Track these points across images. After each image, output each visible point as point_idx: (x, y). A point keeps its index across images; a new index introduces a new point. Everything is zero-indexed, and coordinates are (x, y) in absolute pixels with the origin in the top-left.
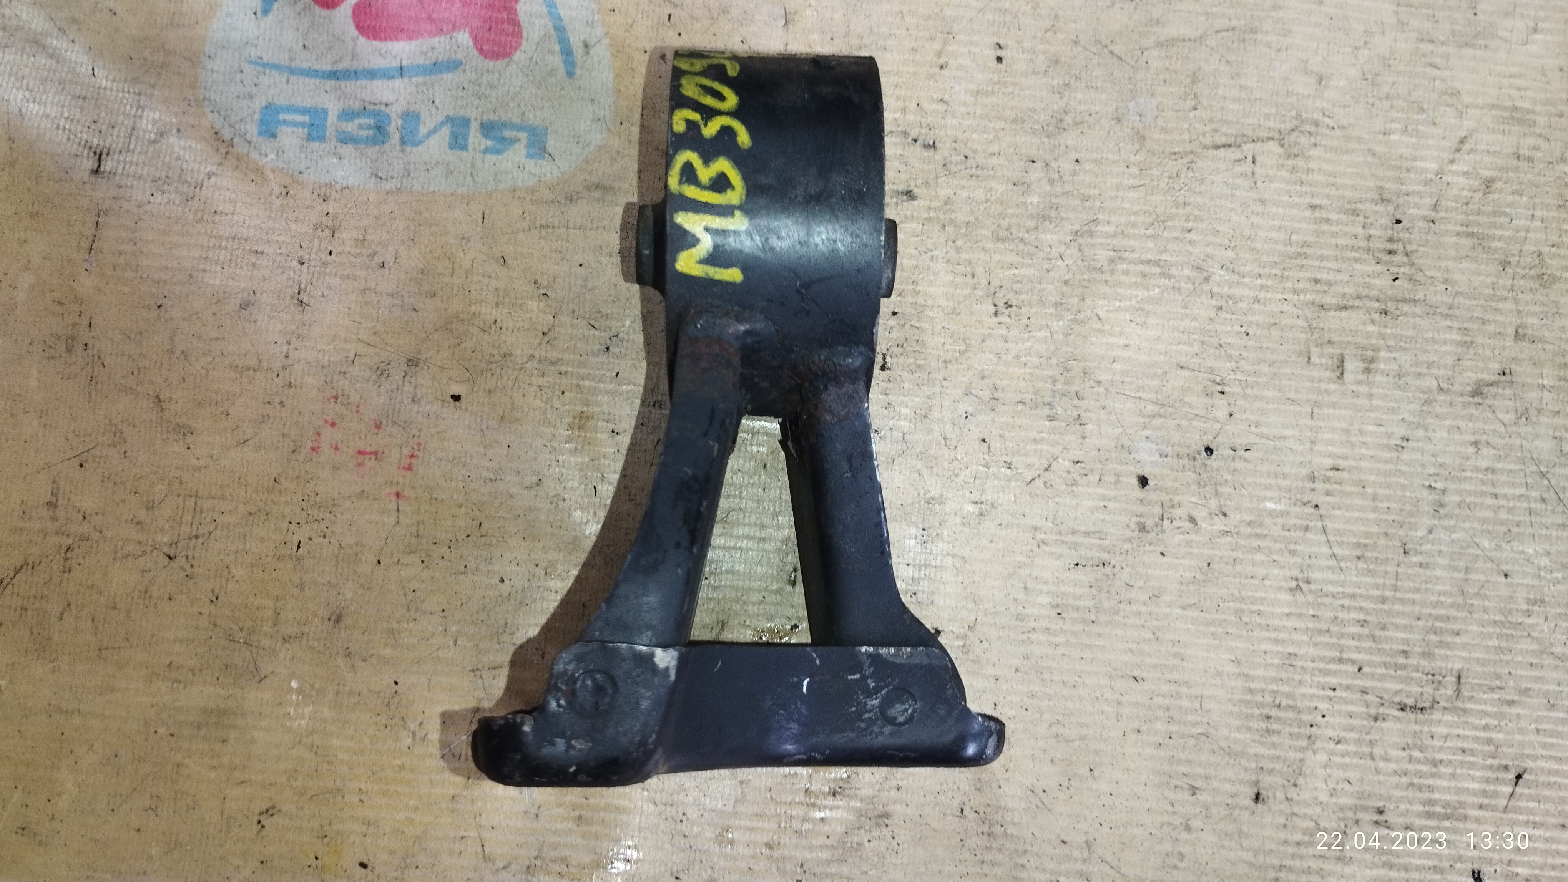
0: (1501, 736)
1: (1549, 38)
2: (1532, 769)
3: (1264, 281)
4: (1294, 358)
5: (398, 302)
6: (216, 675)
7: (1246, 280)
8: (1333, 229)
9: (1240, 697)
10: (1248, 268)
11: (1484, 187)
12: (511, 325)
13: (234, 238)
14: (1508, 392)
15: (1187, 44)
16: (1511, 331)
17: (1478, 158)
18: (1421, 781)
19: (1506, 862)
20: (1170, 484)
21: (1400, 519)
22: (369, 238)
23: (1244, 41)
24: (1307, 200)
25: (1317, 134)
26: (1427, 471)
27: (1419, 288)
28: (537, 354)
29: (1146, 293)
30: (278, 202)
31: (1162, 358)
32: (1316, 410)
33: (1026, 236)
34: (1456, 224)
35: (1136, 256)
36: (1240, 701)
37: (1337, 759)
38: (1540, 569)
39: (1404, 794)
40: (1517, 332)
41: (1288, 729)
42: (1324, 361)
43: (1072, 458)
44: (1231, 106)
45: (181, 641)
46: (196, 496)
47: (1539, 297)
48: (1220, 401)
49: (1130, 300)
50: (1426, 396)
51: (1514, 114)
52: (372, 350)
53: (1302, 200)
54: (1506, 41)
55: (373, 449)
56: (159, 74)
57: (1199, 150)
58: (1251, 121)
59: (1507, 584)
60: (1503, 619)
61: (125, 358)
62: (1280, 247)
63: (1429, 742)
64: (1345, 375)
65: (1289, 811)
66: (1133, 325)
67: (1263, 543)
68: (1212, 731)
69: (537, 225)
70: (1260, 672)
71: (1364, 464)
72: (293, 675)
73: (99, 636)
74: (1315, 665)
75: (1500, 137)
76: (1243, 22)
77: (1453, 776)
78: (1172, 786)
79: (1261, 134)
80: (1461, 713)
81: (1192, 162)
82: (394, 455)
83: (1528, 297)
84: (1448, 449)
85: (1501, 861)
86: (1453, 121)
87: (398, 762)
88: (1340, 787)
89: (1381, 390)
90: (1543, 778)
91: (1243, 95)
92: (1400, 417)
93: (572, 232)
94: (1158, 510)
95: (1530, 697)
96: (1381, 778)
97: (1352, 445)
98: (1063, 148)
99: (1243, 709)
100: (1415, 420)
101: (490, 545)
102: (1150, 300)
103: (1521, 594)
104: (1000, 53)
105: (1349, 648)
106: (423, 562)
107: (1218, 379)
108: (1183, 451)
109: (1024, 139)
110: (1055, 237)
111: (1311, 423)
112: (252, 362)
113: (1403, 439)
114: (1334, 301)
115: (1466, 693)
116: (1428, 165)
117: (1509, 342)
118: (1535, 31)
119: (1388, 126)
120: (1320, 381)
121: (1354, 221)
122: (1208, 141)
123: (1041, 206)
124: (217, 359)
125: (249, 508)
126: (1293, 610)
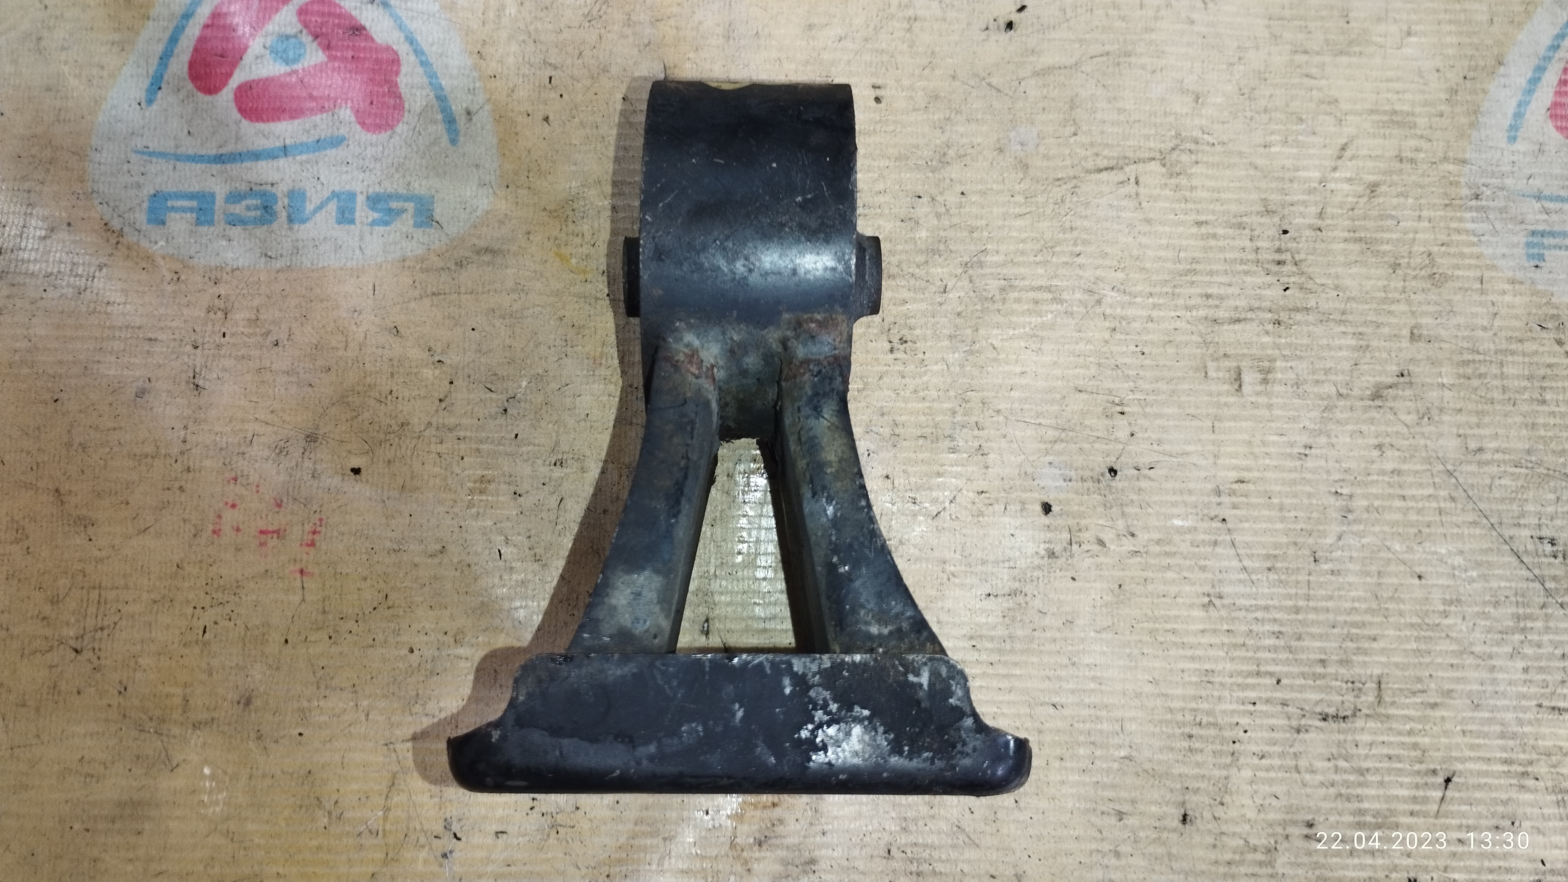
0: (1427, 740)
1: (1423, 40)
2: (1461, 772)
3: (1155, 300)
4: (1191, 374)
5: (294, 379)
6: (128, 767)
7: (1138, 300)
8: (1220, 243)
9: (1160, 717)
10: (1139, 288)
11: (1368, 191)
12: (407, 394)
13: (127, 327)
14: (1408, 393)
15: (1063, 71)
16: (1406, 332)
17: (1361, 163)
18: (1349, 791)
19: (1442, 868)
20: (1076, 508)
21: (1309, 527)
22: (261, 317)
23: (1118, 65)
24: (1193, 217)
25: (1198, 151)
26: (1332, 478)
27: (1310, 296)
28: (434, 421)
29: (1039, 319)
30: (170, 288)
31: (1060, 383)
32: (1217, 424)
33: (917, 271)
34: (1343, 230)
35: (1027, 283)
36: (1161, 722)
37: (1261, 774)
38: (1454, 568)
39: (1333, 805)
40: (1412, 333)
41: (1210, 747)
42: (1221, 375)
43: (976, 489)
44: (1110, 130)
45: (92, 734)
46: (100, 587)
47: (1432, 297)
48: (1122, 421)
49: (1024, 327)
50: (1326, 403)
51: (1395, 118)
52: (270, 429)
53: (1187, 217)
54: (1381, 47)
55: (275, 528)
56: (48, 171)
57: (1082, 175)
58: (1132, 143)
59: (1421, 586)
60: (1419, 621)
61: (24, 455)
62: (1169, 265)
63: (1354, 751)
64: (1244, 388)
65: (1218, 831)
66: (1029, 352)
67: (1172, 561)
68: (1134, 754)
69: (429, 292)
70: (1179, 691)
71: (1269, 475)
72: (205, 762)
73: (11, 734)
74: (1233, 680)
75: (1381, 141)
76: (1116, 47)
77: (1381, 784)
78: (1099, 813)
79: (1142, 156)
80: (1384, 719)
81: (1075, 187)
82: (296, 533)
83: (1421, 297)
84: (1352, 454)
85: (1437, 867)
86: (1332, 129)
87: (315, 843)
88: (1267, 802)
89: (1280, 400)
90: (1472, 781)
91: (1122, 118)
92: (1302, 426)
93: (463, 297)
94: (1066, 536)
95: (1454, 699)
96: (1309, 790)
97: (1256, 457)
98: (947, 181)
99: (1164, 729)
100: (1317, 427)
101: (398, 616)
102: (1043, 326)
103: (1436, 595)
104: (879, 93)
105: (1266, 661)
106: (330, 638)
107: (1117, 400)
108: (1087, 474)
109: (908, 175)
110: (945, 270)
111: (1212, 437)
112: (149, 449)
113: (1305, 447)
114: (1227, 315)
115: (1387, 699)
116: (1311, 174)
117: (1405, 343)
118: (1409, 34)
119: (1268, 139)
120: (1219, 394)
121: (1240, 234)
122: (1090, 165)
123: (930, 240)
124: (115, 449)
125: (153, 596)
126: (1207, 626)
